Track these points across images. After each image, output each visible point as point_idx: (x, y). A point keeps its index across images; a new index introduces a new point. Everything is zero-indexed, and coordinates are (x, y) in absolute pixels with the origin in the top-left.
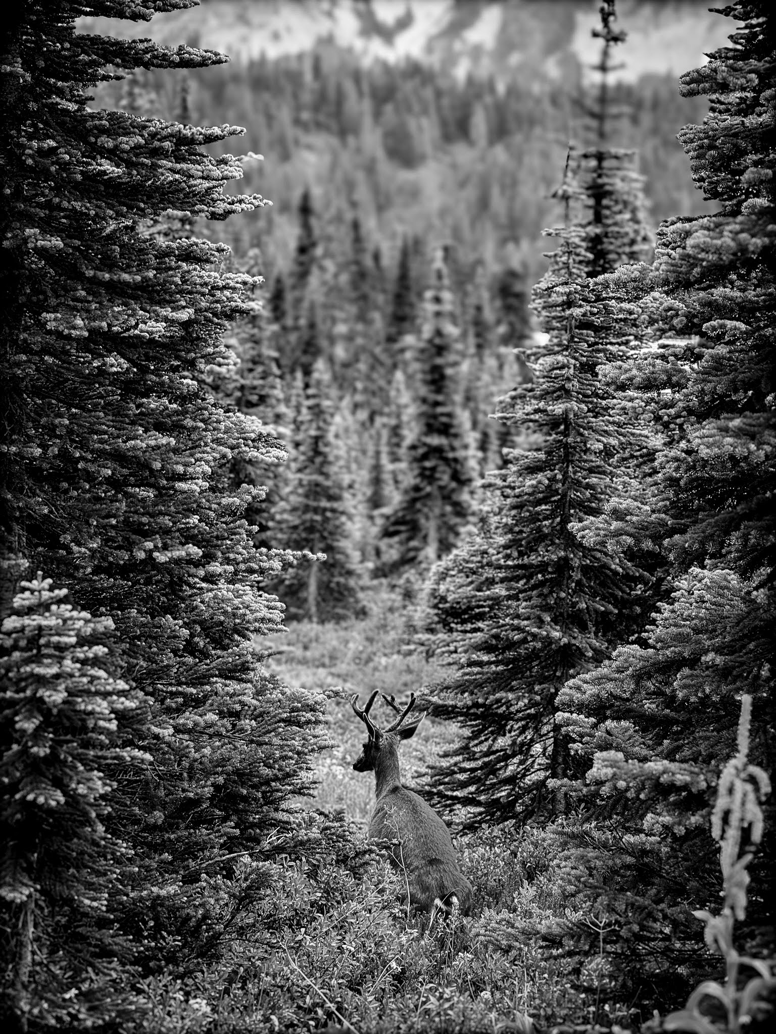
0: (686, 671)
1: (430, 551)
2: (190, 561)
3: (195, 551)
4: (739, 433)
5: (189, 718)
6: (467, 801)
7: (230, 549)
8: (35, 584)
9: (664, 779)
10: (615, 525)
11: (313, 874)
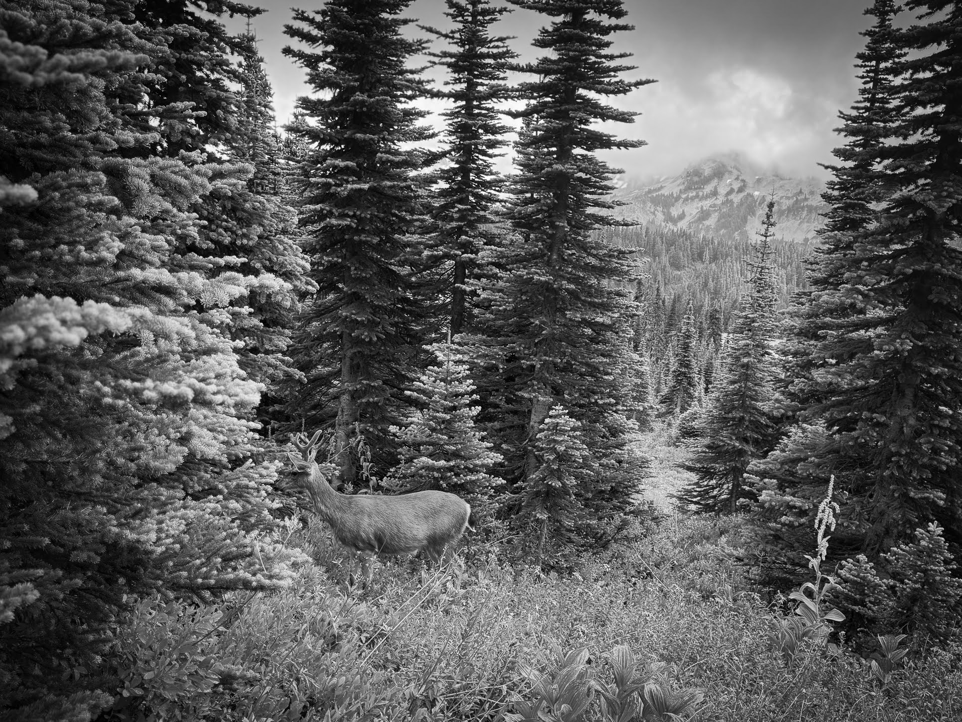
0: (802, 463)
1: (678, 410)
2: (609, 404)
3: (613, 401)
4: (834, 374)
5: (604, 461)
6: (696, 503)
7: (625, 401)
8: (557, 408)
9: (791, 503)
10: (777, 405)
11: (642, 523)
